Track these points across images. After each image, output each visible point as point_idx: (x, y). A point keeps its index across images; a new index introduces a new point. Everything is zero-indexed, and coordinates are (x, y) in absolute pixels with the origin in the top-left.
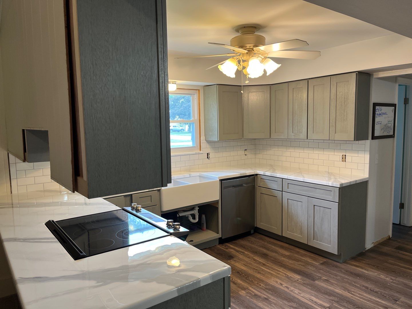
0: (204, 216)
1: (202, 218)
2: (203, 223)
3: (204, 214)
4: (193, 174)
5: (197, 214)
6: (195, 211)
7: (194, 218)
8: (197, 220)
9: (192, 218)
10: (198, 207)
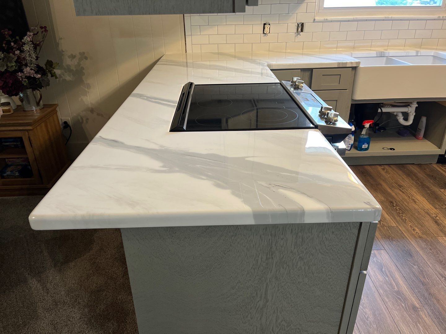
0: (424, 119)
1: (420, 122)
2: (420, 128)
3: (425, 116)
4: (423, 52)
5: (411, 114)
6: (409, 109)
7: (406, 119)
8: (410, 122)
9: (403, 118)
10: (418, 103)
